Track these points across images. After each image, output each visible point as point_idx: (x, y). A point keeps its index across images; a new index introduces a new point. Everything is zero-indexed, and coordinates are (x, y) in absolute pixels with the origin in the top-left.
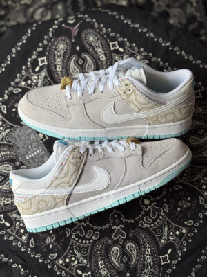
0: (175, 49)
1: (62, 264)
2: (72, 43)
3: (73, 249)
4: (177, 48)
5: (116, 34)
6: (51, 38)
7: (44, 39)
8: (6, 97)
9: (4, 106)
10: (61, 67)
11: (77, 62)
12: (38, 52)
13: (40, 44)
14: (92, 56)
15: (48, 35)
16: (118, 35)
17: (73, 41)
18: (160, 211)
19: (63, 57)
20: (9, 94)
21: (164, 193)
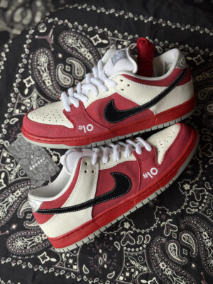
0: (159, 22)
1: (124, 280)
2: (53, 52)
3: (128, 261)
4: (161, 20)
5: (94, 27)
6: (29, 55)
7: (22, 58)
8: (5, 131)
9: (6, 141)
10: (50, 81)
11: (64, 70)
12: (21, 74)
13: (20, 65)
14: (76, 58)
15: (24, 52)
16: (97, 27)
17: (53, 49)
18: (203, 191)
19: (49, 69)
20: (7, 127)
21: (201, 171)
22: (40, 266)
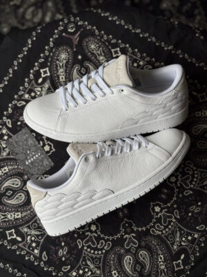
0: (178, 53)
1: (76, 276)
2: (74, 52)
3: (85, 261)
4: (180, 51)
5: (118, 40)
6: (52, 48)
7: (45, 50)
8: (10, 111)
9: (9, 120)
10: (64, 77)
11: (80, 71)
12: (40, 63)
13: (42, 55)
14: (93, 63)
15: (49, 45)
17: (75, 50)
18: (171, 217)
19: (66, 67)
20: (13, 107)
21: (175, 199)
22: (6, 241)
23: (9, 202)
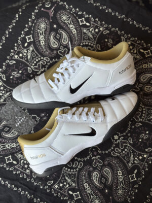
1: (58, 188)
2: (50, 23)
3: (64, 176)
4: (130, 19)
5: (83, 12)
6: (34, 20)
7: (29, 21)
8: (4, 68)
9: (4, 75)
10: (43, 41)
11: (55, 37)
12: (25, 32)
13: (26, 26)
14: (65, 30)
15: (31, 18)
16: (85, 13)
17: (51, 20)
18: (126, 143)
19: (45, 34)
20: (6, 65)
21: (129, 129)
22: (5, 164)
23: (7, 136)
